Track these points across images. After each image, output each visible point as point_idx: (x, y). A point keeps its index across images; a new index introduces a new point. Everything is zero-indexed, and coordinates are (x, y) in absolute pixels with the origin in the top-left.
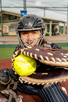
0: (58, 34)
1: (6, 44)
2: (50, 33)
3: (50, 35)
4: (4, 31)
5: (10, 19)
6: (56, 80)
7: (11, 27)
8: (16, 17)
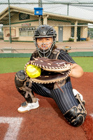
0: (85, 40)
1: (15, 52)
2: (75, 38)
3: (75, 41)
4: (13, 35)
6: (53, 81)
7: (22, 30)
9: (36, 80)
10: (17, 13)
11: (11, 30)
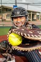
0: (36, 20)
1: (5, 26)
2: (31, 19)
4: (3, 18)
5: (7, 11)
6: (34, 48)
8: (10, 9)
9: (18, 47)
10: (5, 8)
11: (2, 16)
